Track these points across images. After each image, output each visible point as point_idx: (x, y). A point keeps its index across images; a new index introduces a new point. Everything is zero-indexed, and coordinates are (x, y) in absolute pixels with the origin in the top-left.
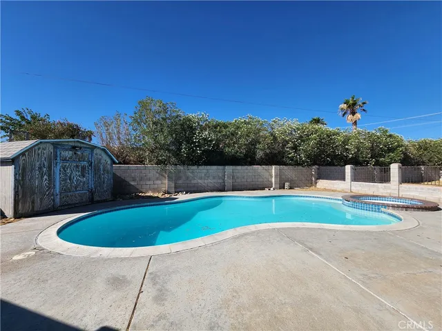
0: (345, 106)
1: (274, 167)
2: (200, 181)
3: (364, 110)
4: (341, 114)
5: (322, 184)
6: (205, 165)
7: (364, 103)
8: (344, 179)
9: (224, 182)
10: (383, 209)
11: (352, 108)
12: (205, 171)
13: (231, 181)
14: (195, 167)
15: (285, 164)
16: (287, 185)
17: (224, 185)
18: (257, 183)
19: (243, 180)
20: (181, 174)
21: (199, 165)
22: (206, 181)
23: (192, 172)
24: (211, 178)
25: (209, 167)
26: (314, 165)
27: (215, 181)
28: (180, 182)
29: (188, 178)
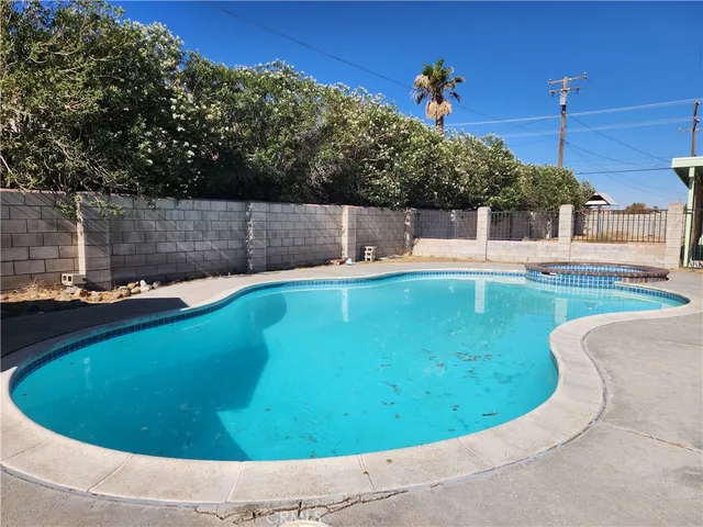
0: (424, 80)
1: (346, 208)
2: (182, 246)
3: (455, 95)
4: (415, 95)
5: (426, 247)
6: (195, 197)
7: (458, 81)
8: (473, 236)
9: (244, 248)
10: (617, 283)
11: (438, 86)
12: (194, 216)
13: (263, 244)
14: (168, 203)
15: (366, 203)
16: (369, 251)
17: (246, 257)
18: (314, 248)
19: (286, 241)
20: (127, 225)
21: (179, 197)
22: (199, 246)
23: (162, 219)
24: (212, 235)
25: (205, 204)
26: (409, 205)
27: (223, 244)
28: (124, 249)
29: (146, 236)
